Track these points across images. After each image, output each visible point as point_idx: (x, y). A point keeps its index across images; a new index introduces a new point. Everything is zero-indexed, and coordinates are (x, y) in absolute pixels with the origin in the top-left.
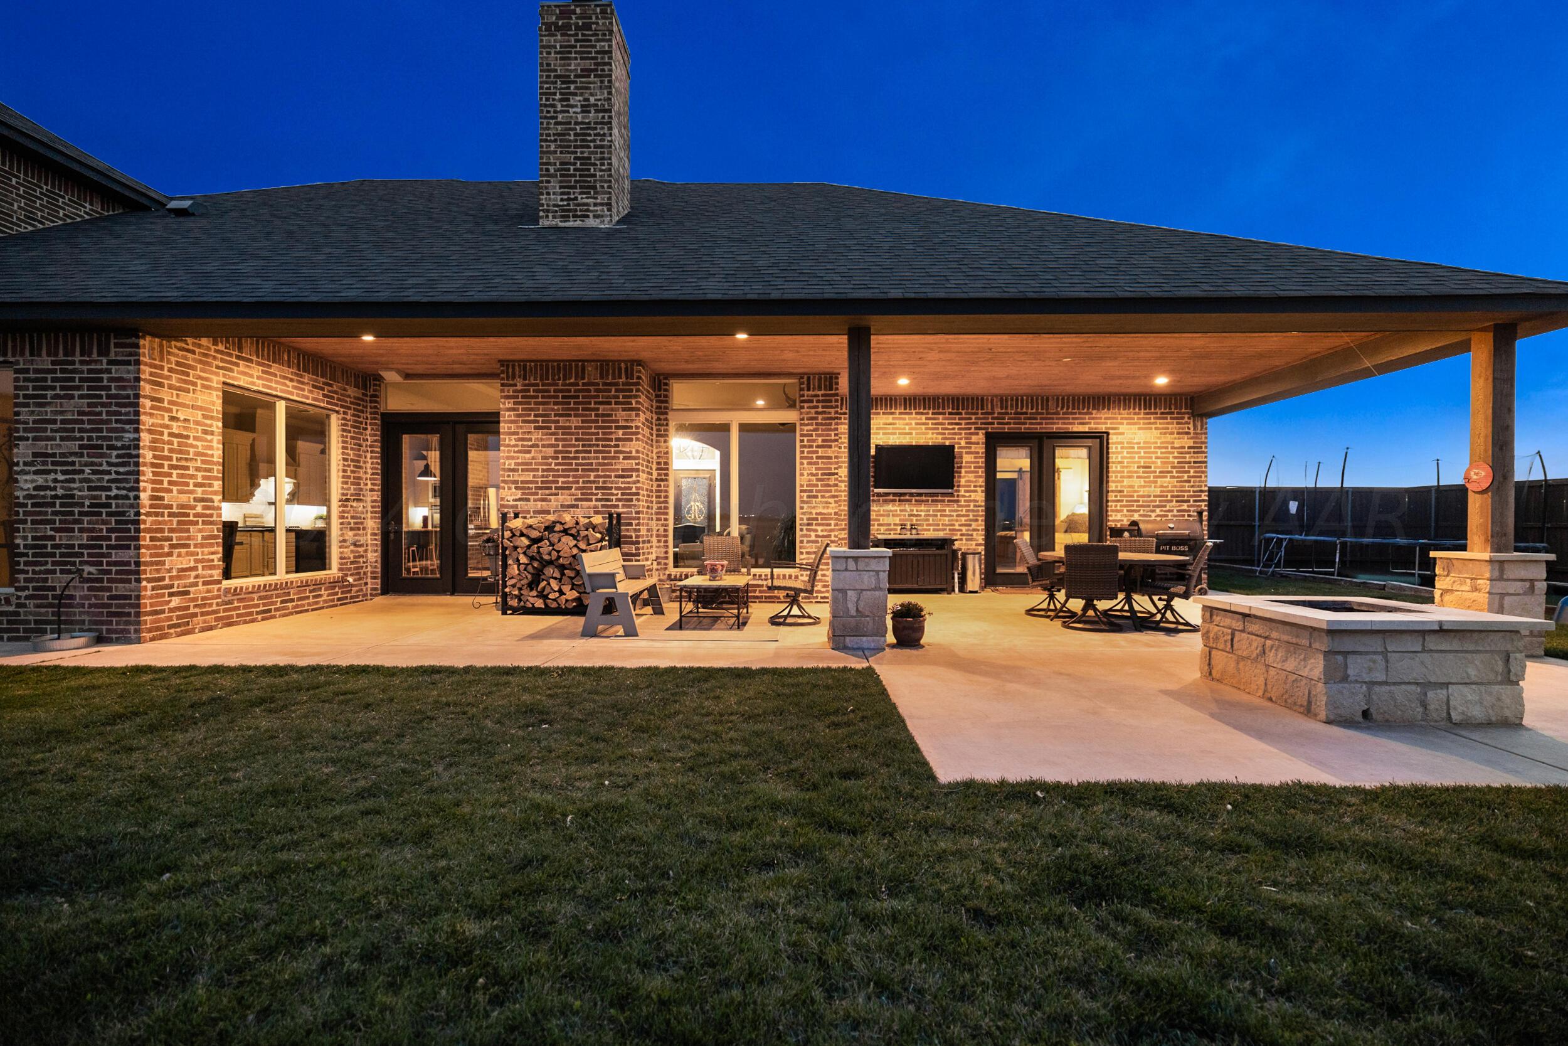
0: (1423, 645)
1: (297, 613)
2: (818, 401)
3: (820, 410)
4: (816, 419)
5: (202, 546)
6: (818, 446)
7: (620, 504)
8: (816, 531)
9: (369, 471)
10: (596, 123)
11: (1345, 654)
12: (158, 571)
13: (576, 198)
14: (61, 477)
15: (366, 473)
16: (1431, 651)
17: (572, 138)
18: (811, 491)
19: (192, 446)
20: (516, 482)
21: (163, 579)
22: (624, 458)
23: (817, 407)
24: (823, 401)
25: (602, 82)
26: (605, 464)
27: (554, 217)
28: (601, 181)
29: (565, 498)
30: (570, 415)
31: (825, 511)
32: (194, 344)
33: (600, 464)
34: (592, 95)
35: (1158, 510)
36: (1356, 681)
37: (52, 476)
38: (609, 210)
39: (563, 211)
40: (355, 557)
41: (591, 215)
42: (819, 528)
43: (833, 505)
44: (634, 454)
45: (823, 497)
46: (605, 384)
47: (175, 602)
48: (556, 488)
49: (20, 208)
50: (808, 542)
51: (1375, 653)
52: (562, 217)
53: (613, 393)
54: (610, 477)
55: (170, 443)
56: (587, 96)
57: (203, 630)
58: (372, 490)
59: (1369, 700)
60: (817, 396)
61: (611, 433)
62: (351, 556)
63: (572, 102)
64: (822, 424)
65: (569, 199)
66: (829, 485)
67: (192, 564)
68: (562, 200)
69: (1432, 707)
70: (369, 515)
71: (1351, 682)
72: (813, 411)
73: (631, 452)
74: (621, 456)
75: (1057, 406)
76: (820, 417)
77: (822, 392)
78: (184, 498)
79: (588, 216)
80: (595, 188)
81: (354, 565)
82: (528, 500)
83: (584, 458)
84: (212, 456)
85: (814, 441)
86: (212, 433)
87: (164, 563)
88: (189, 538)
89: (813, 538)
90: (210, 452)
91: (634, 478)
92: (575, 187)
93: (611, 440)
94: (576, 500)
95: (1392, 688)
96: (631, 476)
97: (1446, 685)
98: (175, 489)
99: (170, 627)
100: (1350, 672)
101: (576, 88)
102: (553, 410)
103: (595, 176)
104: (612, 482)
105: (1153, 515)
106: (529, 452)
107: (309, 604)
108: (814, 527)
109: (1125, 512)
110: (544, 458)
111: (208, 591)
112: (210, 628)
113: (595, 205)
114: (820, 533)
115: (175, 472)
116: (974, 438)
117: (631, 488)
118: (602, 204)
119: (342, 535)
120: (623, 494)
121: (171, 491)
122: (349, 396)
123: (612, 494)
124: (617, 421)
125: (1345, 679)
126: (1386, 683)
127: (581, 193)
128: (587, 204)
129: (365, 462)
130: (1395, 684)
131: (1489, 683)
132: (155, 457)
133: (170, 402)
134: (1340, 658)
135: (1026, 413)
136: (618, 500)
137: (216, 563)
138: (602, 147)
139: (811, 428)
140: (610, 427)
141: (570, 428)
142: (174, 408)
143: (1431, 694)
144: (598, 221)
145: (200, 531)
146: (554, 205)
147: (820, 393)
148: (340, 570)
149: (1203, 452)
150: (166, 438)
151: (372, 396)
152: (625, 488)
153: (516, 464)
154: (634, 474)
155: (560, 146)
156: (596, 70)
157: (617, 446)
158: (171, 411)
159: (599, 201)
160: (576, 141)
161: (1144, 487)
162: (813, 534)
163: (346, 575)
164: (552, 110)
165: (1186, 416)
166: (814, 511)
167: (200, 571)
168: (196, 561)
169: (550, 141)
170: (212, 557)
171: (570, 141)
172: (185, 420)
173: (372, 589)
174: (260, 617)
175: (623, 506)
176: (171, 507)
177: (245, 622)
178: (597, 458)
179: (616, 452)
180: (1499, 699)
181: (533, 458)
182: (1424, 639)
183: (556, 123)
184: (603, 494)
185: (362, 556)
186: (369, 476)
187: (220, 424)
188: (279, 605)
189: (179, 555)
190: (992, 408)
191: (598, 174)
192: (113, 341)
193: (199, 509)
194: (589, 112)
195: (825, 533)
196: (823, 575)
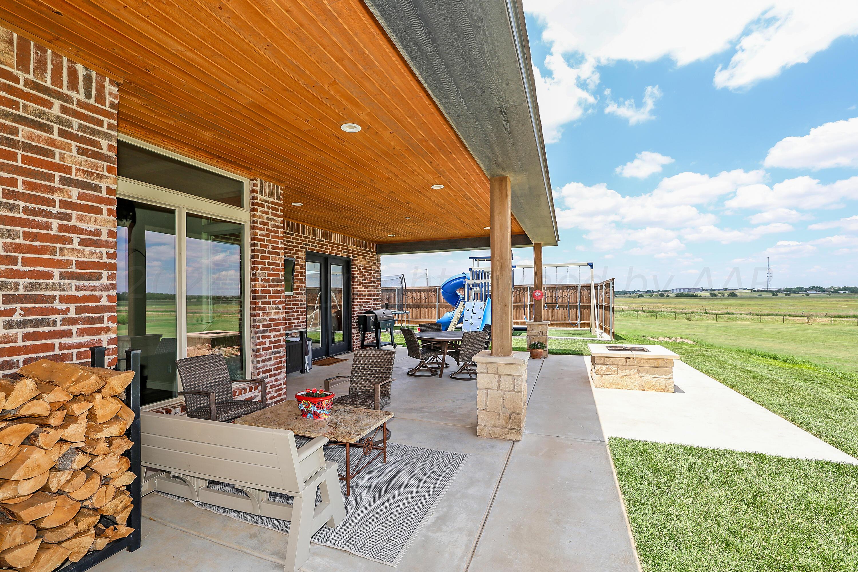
6: (269, 252)
7: (74, 328)
8: (269, 337)
18: (265, 297)
22: (83, 243)
23: (267, 213)
31: (276, 317)
35: (368, 304)
42: (272, 334)
43: (282, 311)
44: (104, 237)
45: (274, 303)
50: (264, 349)
72: (264, 215)
73: (98, 233)
74: (76, 238)
75: (335, 239)
76: (270, 223)
89: (268, 345)
91: (104, 281)
96: (99, 277)
104: (53, 288)
108: (268, 334)
109: (359, 306)
116: (300, 254)
117: (98, 299)
120: (79, 310)
123: (56, 311)
135: (323, 241)
147: (270, 200)
152: (85, 299)
154: (105, 273)
162: (267, 341)
165: (375, 254)
166: (268, 318)
175: (81, 332)
184: (27, 311)
190: (309, 235)
195: (276, 339)
196: (276, 380)
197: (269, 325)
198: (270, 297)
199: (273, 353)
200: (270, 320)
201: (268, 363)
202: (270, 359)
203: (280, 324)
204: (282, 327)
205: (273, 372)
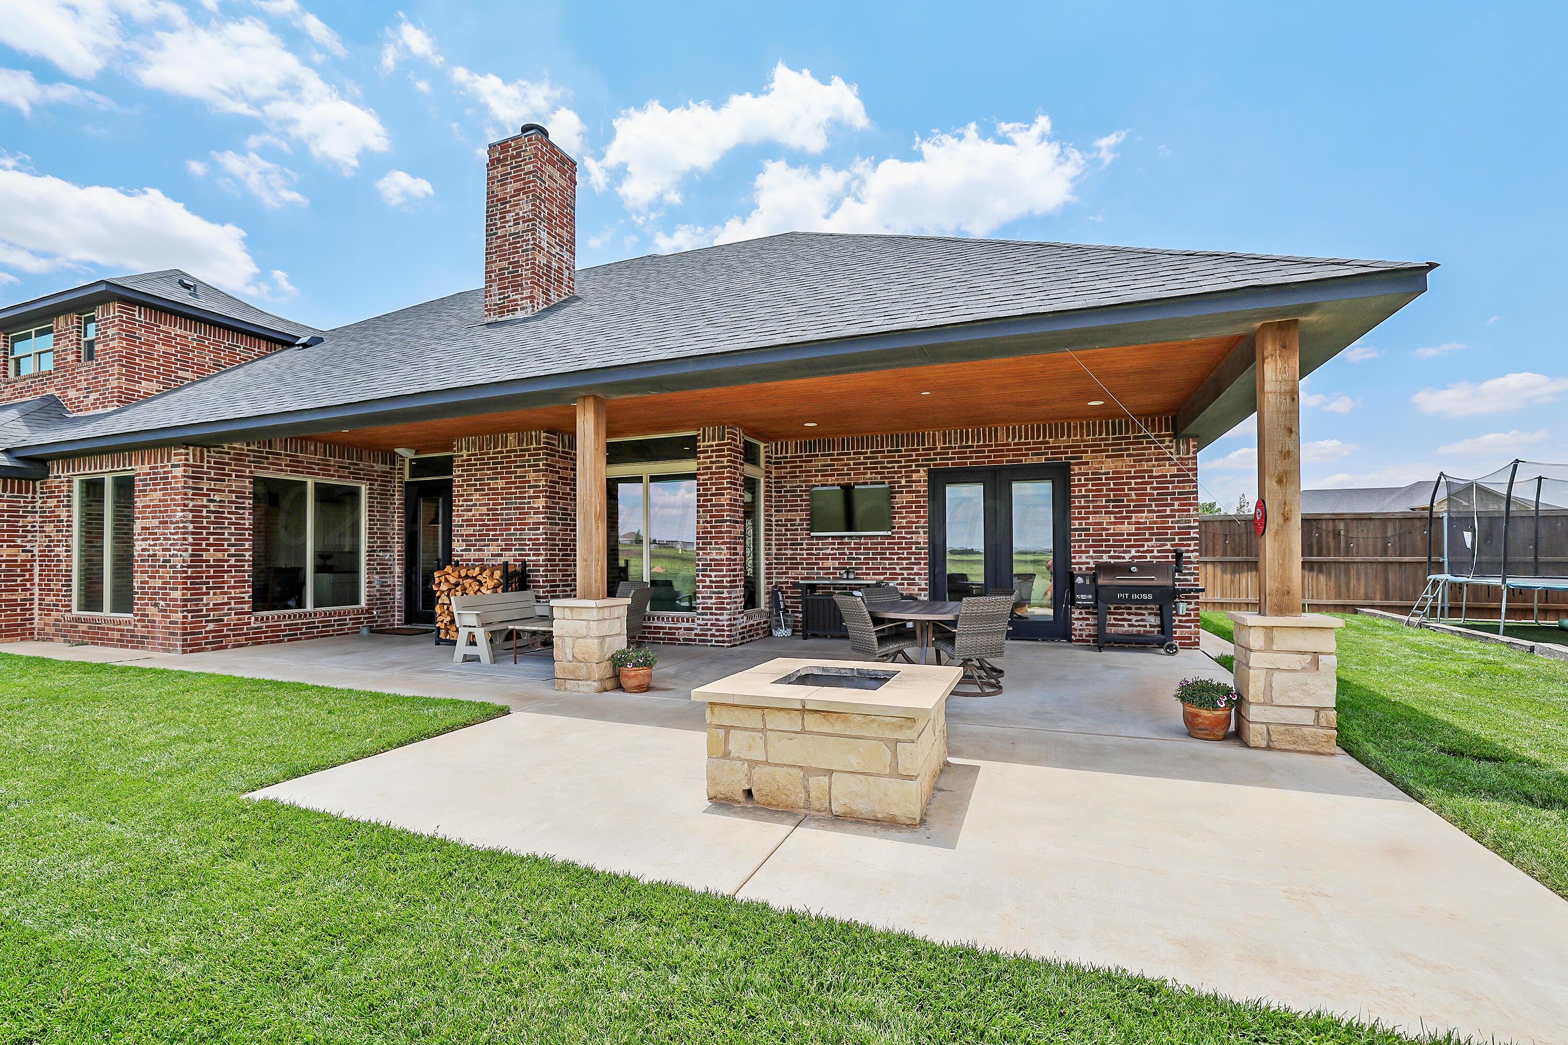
0: (803, 725)
1: (322, 637)
2: (712, 451)
3: (714, 459)
4: (710, 468)
5: (234, 587)
6: (712, 495)
8: (710, 576)
9: (397, 528)
10: (523, 232)
11: (728, 729)
12: (197, 605)
13: (509, 297)
14: (152, 543)
15: (393, 529)
16: (811, 733)
17: (507, 248)
18: (706, 538)
19: (226, 518)
20: (462, 535)
21: (202, 610)
23: (711, 457)
24: (717, 451)
25: (528, 197)
26: (521, 519)
27: (494, 314)
28: (526, 279)
29: (493, 549)
30: (497, 479)
31: (718, 557)
32: (229, 448)
33: (517, 519)
34: (521, 209)
35: (1133, 550)
36: (739, 759)
37: (148, 542)
38: (532, 302)
39: (500, 308)
40: (381, 595)
41: (519, 308)
42: (713, 574)
43: (726, 551)
45: (716, 543)
46: (521, 450)
47: (211, 626)
48: (489, 540)
49: (210, 359)
50: (703, 587)
51: (753, 730)
52: (500, 313)
53: (527, 457)
54: (524, 529)
55: (207, 517)
56: (517, 211)
57: (235, 646)
58: (398, 542)
59: (750, 780)
60: (712, 446)
61: (525, 492)
62: (378, 594)
63: (507, 219)
64: (715, 473)
65: (505, 298)
66: (721, 532)
67: (226, 600)
68: (500, 299)
69: (812, 794)
70: (396, 562)
71: (734, 759)
72: (708, 460)
75: (1008, 437)
76: (714, 466)
77: (717, 442)
78: (219, 555)
79: (516, 310)
80: (521, 285)
81: (381, 600)
82: (470, 550)
83: (507, 514)
84: (244, 524)
85: (709, 490)
86: (244, 508)
87: (202, 600)
88: (223, 582)
89: (708, 583)
90: (242, 522)
92: (508, 287)
93: (524, 498)
94: (502, 550)
95: (774, 769)
97: (830, 772)
98: (212, 549)
99: (206, 644)
100: (732, 747)
101: (511, 206)
102: (486, 474)
103: (521, 275)
105: (1127, 556)
106: (471, 511)
107: (333, 631)
108: (708, 573)
109: (1091, 553)
110: (481, 515)
111: (239, 619)
112: (241, 646)
113: (522, 299)
114: (714, 579)
115: (212, 537)
116: (915, 476)
118: (526, 298)
119: (369, 578)
121: (209, 550)
122: (376, 471)
124: (529, 482)
125: (726, 755)
126: (767, 763)
127: (512, 291)
128: (516, 300)
129: (392, 521)
130: (776, 765)
131: (879, 775)
132: (195, 528)
133: (208, 489)
134: (722, 732)
135: (972, 447)
136: (530, 550)
137: (247, 599)
138: (527, 250)
139: (706, 477)
140: (525, 487)
141: (497, 489)
142: (212, 493)
143: (813, 781)
144: (523, 312)
145: (232, 577)
146: (495, 305)
147: (714, 443)
148: (367, 604)
149: (1192, 481)
150: (204, 514)
151: (399, 469)
153: (463, 521)
155: (499, 256)
156: (524, 188)
157: (529, 503)
158: (209, 495)
159: (524, 296)
160: (510, 249)
161: (1115, 523)
162: (707, 579)
163: (373, 609)
164: (494, 228)
165: (1167, 439)
166: (708, 558)
167: (233, 605)
168: (229, 598)
169: (493, 253)
170: (242, 595)
171: (505, 250)
172: (221, 501)
173: (399, 620)
174: (286, 639)
176: (208, 561)
177: (272, 642)
178: (516, 514)
179: (528, 508)
180: (886, 795)
181: (473, 516)
182: (803, 719)
183: (497, 238)
185: (389, 594)
186: (396, 532)
187: (251, 502)
188: (304, 630)
189: (215, 594)
190: (934, 443)
191: (524, 273)
192: (173, 452)
193: (232, 562)
194: (519, 224)
195: (718, 579)
196: (717, 620)
197: (710, 565)
198: (711, 538)
199: (714, 593)
200: (711, 560)
201: (709, 601)
202: (711, 598)
203: (723, 565)
204: (725, 568)
205: (714, 611)
